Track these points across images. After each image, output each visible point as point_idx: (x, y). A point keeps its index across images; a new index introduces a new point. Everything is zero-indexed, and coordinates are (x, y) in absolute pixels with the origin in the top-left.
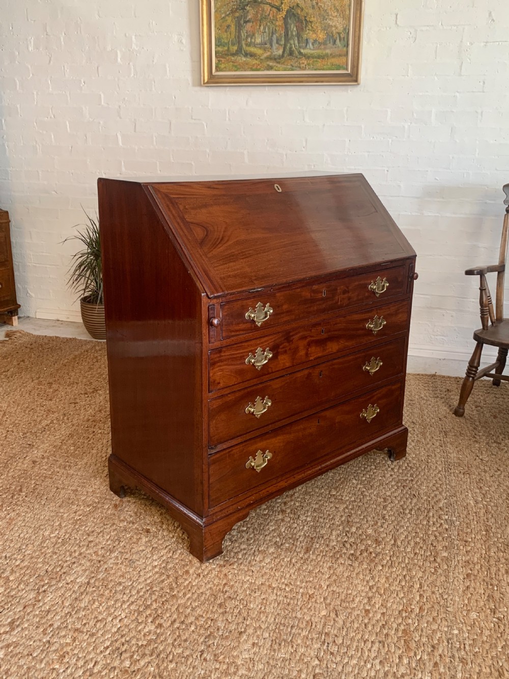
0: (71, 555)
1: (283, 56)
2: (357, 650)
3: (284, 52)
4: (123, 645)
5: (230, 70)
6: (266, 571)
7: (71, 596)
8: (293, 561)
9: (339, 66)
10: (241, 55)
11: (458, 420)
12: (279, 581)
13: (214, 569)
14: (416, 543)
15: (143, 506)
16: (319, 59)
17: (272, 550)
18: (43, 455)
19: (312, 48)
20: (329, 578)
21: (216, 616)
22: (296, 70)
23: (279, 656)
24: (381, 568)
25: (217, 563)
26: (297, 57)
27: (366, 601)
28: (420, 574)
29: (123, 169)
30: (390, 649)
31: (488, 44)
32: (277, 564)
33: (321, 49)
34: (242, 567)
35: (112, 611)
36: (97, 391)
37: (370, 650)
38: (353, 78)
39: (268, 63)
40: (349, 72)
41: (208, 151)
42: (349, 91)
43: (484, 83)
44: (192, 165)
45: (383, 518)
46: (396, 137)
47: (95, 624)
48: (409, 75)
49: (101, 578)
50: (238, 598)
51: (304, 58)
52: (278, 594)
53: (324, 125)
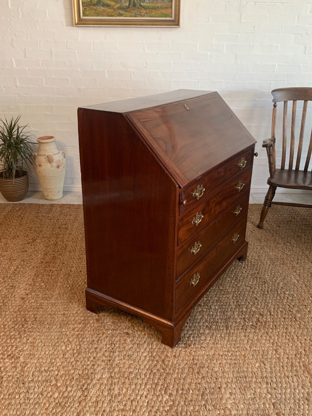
0: (88, 360)
1: (129, 7)
2: (286, 383)
3: (129, 4)
4: (156, 413)
5: (93, 16)
6: (211, 346)
7: (105, 388)
8: (223, 336)
9: (166, 14)
10: (100, 5)
11: (261, 231)
12: (222, 350)
13: (181, 350)
14: (281, 312)
15: (115, 317)
16: (153, 9)
17: (207, 331)
18: (26, 292)
19: (148, 2)
20: (248, 342)
21: (200, 381)
22: (138, 17)
23: (248, 397)
24: (271, 331)
25: (181, 346)
26: (138, 8)
27: (274, 352)
28: (293, 330)
29: (18, 83)
30: (303, 379)
31: (256, 3)
32: (215, 340)
33: (154, 3)
34: (197, 346)
35: (137, 392)
36: (35, 240)
37: (293, 382)
38: (176, 23)
39: (119, 11)
40: (173, 19)
41: (79, 70)
42: (173, 31)
43: (254, 27)
44: (69, 80)
45: (256, 299)
46: (203, 61)
47: (131, 403)
48: (210, 22)
49: (117, 372)
50: (205, 366)
51: (143, 9)
52: (226, 358)
53: (157, 53)
